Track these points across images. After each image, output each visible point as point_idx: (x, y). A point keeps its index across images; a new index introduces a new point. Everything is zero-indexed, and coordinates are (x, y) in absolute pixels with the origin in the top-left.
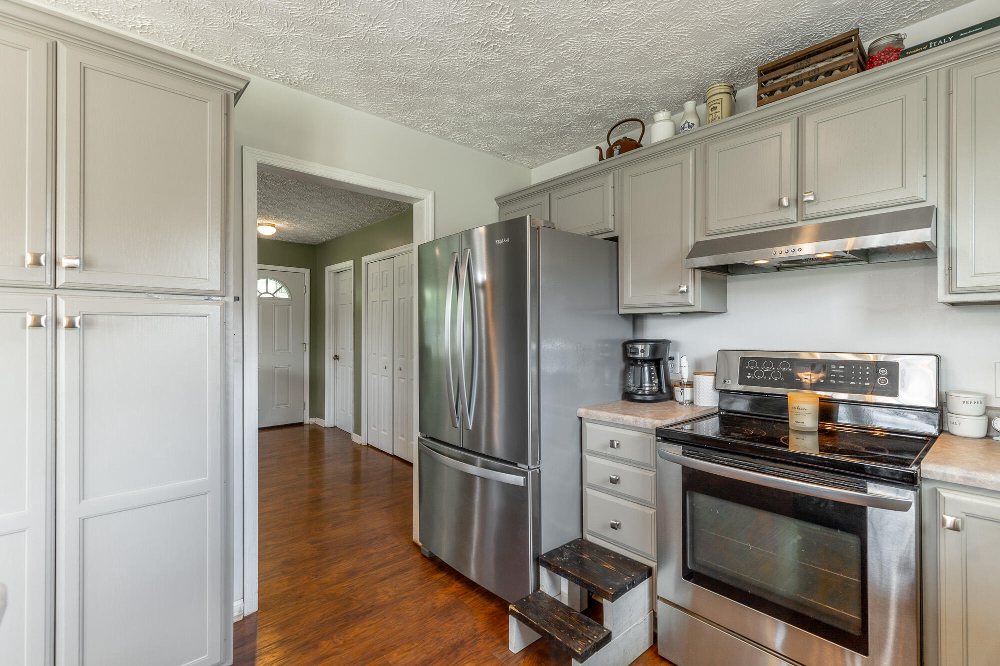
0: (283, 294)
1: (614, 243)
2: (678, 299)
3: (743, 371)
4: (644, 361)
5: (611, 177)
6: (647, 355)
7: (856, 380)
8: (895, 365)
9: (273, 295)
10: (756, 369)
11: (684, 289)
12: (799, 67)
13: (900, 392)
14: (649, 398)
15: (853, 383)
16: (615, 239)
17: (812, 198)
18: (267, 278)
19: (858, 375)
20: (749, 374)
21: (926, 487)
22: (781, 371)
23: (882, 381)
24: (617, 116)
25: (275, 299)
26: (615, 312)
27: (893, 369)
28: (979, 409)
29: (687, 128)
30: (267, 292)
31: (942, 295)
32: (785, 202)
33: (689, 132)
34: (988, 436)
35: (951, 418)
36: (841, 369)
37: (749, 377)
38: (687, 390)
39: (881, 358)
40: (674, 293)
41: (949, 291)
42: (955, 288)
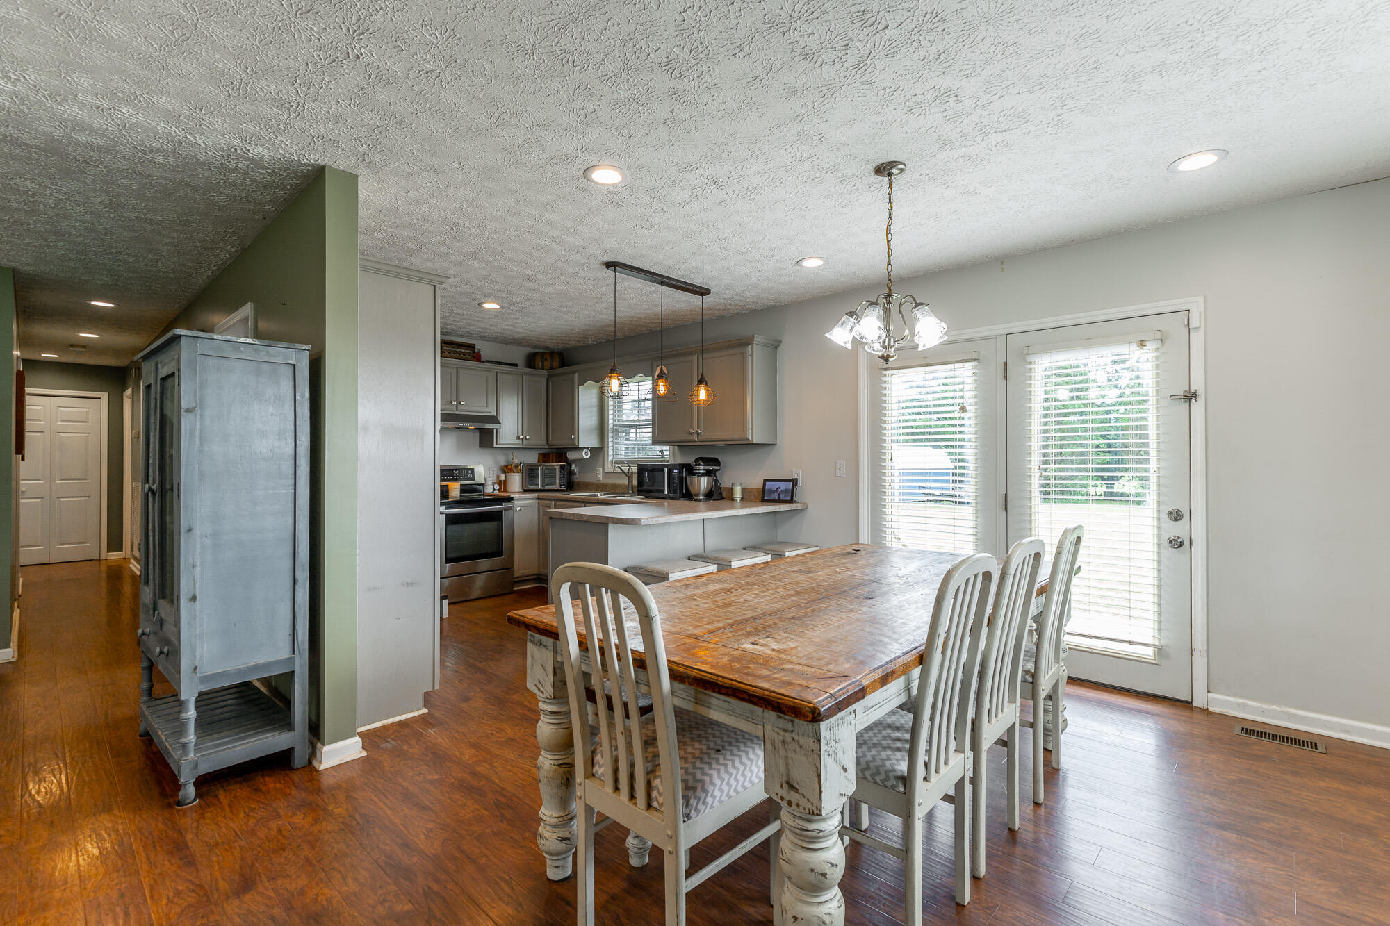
12: (458, 347)
15: (462, 477)
32: (454, 403)
36: (457, 472)
41: (496, 444)
42: (498, 443)
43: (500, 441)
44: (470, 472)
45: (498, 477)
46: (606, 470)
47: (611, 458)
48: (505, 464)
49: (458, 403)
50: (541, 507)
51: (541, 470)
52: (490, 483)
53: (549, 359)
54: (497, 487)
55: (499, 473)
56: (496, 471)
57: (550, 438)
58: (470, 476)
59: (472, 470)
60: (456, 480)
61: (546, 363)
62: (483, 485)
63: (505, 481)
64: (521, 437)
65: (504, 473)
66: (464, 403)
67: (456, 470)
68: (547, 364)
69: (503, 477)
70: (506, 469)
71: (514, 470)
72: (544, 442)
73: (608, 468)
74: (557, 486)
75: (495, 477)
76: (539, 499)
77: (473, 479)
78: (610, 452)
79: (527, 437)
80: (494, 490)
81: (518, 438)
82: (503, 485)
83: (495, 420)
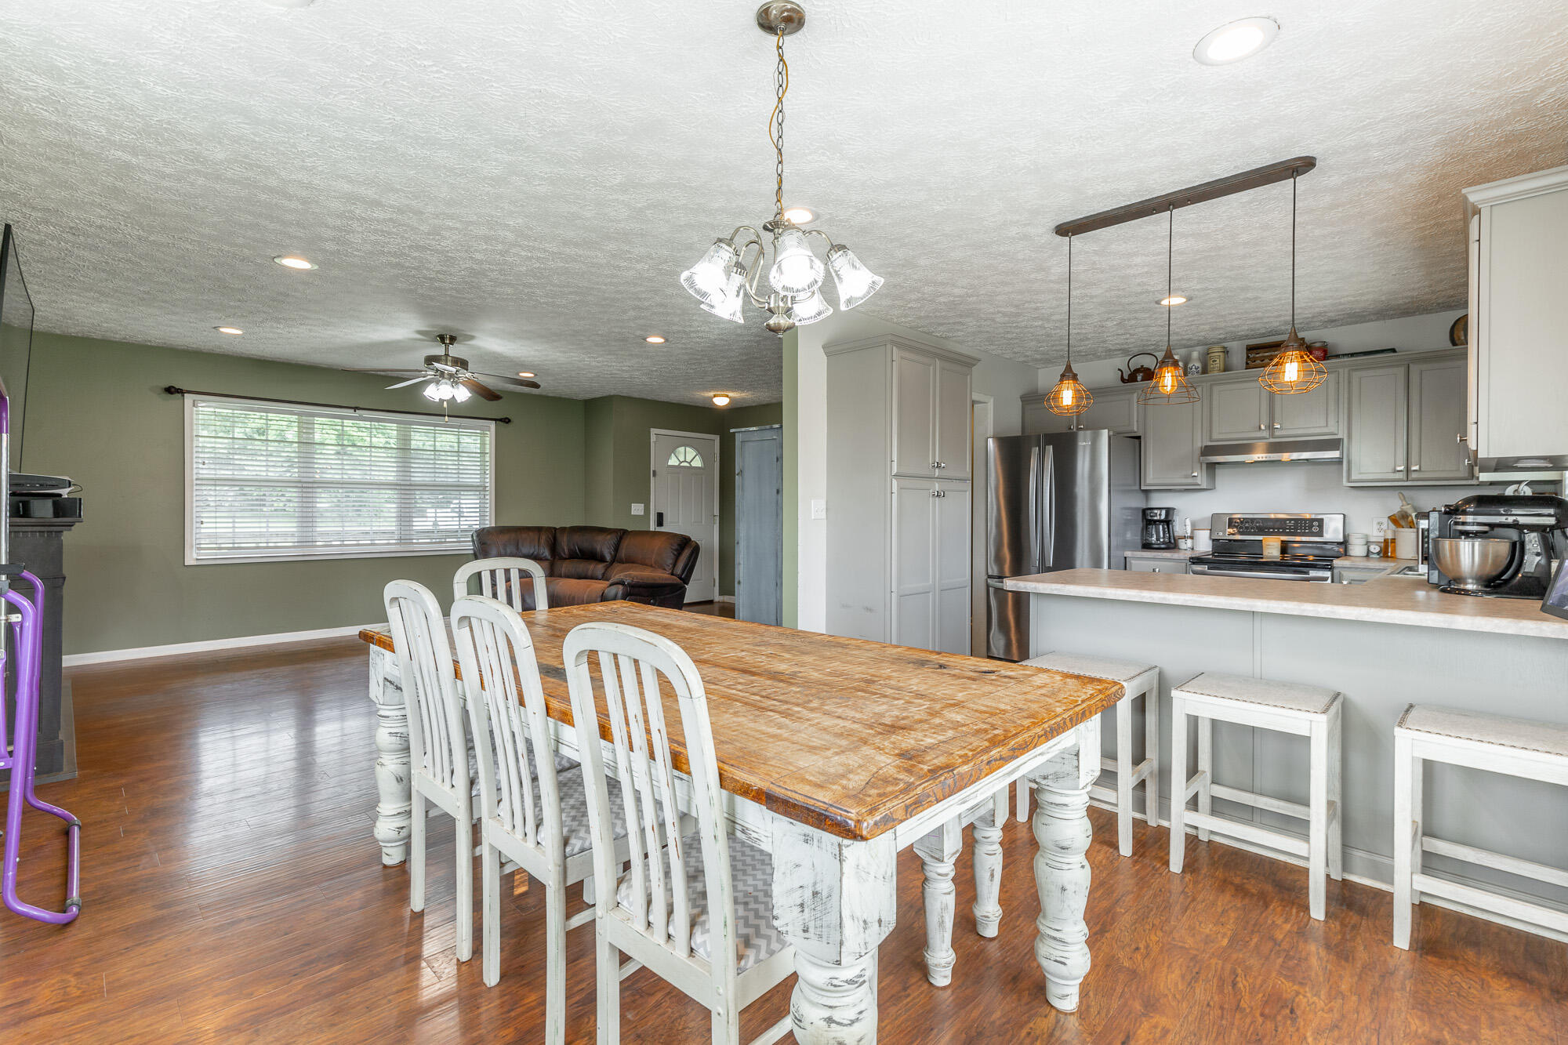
0: (698, 463)
1: (1137, 441)
2: (1190, 481)
3: (1230, 527)
4: (1161, 521)
5: (1135, 395)
6: (1163, 517)
7: (1301, 529)
8: (1322, 520)
9: (690, 463)
11: (1196, 474)
12: (1273, 350)
13: (1325, 534)
14: (1163, 546)
15: (1299, 531)
16: (1139, 438)
17: (1279, 426)
18: (686, 445)
19: (1301, 526)
20: (1235, 528)
21: (1335, 571)
23: (1315, 529)
24: (1136, 350)
25: (691, 467)
26: (1137, 487)
27: (1321, 521)
28: (1363, 541)
29: (1194, 370)
30: (685, 461)
31: (1345, 483)
32: (1263, 427)
34: (1367, 556)
35: (1350, 547)
36: (1292, 523)
37: (1234, 530)
38: (1189, 541)
39: (1313, 517)
40: (1186, 477)
41: (1348, 481)
42: (1351, 479)
43: (1355, 476)
44: (1316, 523)
52: (1356, 541)
54: (1375, 549)
63: (1394, 541)
64: (1401, 468)
69: (1390, 534)
70: (1394, 522)
72: (1464, 474)
77: (1321, 534)
79: (1415, 467)
80: (1369, 553)
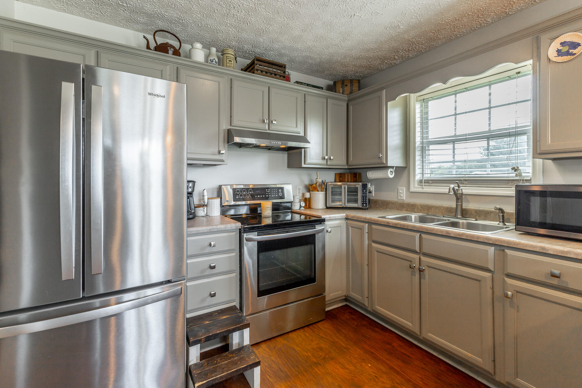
2: (217, 157)
3: (235, 195)
10: (240, 193)
11: (223, 152)
12: (269, 66)
13: (285, 197)
15: (273, 196)
20: (237, 196)
22: (249, 193)
29: (215, 63)
31: (303, 165)
32: (266, 121)
33: (214, 66)
36: (269, 191)
37: (237, 198)
41: (305, 164)
42: (306, 163)
43: (309, 161)
44: (280, 190)
45: (303, 195)
46: (412, 189)
47: (418, 177)
48: (309, 183)
49: (270, 122)
50: (350, 228)
51: (345, 188)
52: (297, 200)
53: (349, 85)
54: (303, 204)
55: (304, 191)
56: (302, 190)
57: (351, 159)
58: (280, 194)
59: (282, 189)
60: (267, 199)
61: (346, 88)
62: (291, 202)
63: (310, 199)
64: (326, 157)
65: (309, 191)
66: (275, 122)
67: (268, 188)
68: (348, 89)
69: (307, 195)
70: (311, 188)
71: (319, 189)
72: (345, 163)
73: (414, 187)
74: (359, 204)
75: (301, 195)
76: (347, 219)
77: (282, 197)
78: (418, 171)
79: (332, 158)
80: (301, 207)
81: (324, 158)
82: (308, 203)
83: (304, 139)
